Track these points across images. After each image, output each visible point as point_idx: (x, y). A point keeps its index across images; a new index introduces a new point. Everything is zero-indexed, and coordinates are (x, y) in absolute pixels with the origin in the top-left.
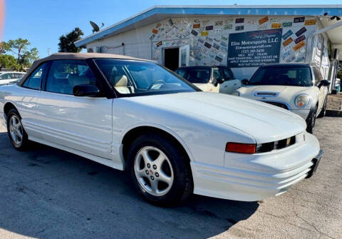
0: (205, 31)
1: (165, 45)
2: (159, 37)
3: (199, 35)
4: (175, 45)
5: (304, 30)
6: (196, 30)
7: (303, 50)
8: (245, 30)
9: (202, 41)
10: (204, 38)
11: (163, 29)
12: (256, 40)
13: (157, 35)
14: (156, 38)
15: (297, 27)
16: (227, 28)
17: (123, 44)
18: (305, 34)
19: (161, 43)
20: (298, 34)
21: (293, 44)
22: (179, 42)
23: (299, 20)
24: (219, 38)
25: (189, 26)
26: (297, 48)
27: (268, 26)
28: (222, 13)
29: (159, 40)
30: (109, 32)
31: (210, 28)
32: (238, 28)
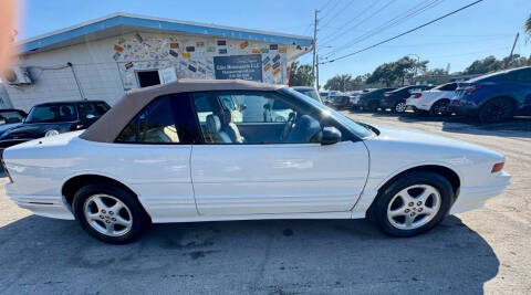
0: (186, 52)
1: (138, 67)
2: (126, 56)
3: (180, 56)
4: (151, 68)
5: (278, 57)
6: (175, 50)
7: (279, 75)
8: (229, 54)
9: (184, 64)
10: (186, 60)
11: (130, 46)
12: (239, 65)
13: (123, 54)
14: (122, 56)
15: (273, 54)
16: (209, 50)
17: (70, 64)
18: (280, 61)
19: (130, 65)
20: (274, 60)
21: (271, 70)
22: (157, 64)
23: (274, 47)
24: (203, 61)
25: (165, 44)
26: (275, 73)
27: (248, 51)
29: (129, 59)
31: (191, 49)
32: (221, 52)
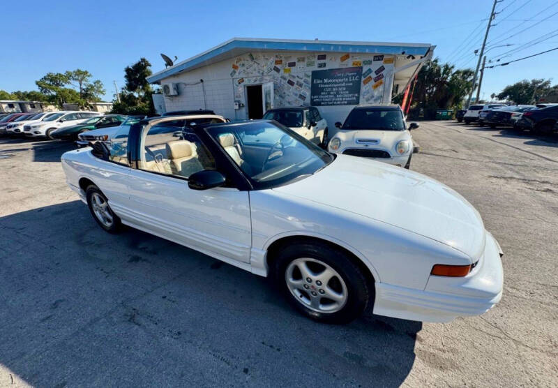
0: (287, 67)
1: (247, 82)
2: (239, 73)
3: (282, 71)
4: (258, 83)
5: (382, 69)
6: (278, 66)
7: (381, 89)
8: (327, 68)
9: (285, 79)
10: (286, 75)
11: (243, 65)
12: (338, 78)
13: (237, 71)
14: (237, 74)
15: (376, 65)
16: (309, 65)
17: (202, 81)
18: (384, 73)
19: (242, 81)
20: (377, 72)
21: (372, 83)
22: (262, 79)
23: (379, 58)
24: (301, 75)
25: (271, 62)
26: (376, 87)
27: (349, 63)
28: (305, 49)
29: (241, 76)
30: (184, 68)
31: (292, 65)
32: (320, 66)
